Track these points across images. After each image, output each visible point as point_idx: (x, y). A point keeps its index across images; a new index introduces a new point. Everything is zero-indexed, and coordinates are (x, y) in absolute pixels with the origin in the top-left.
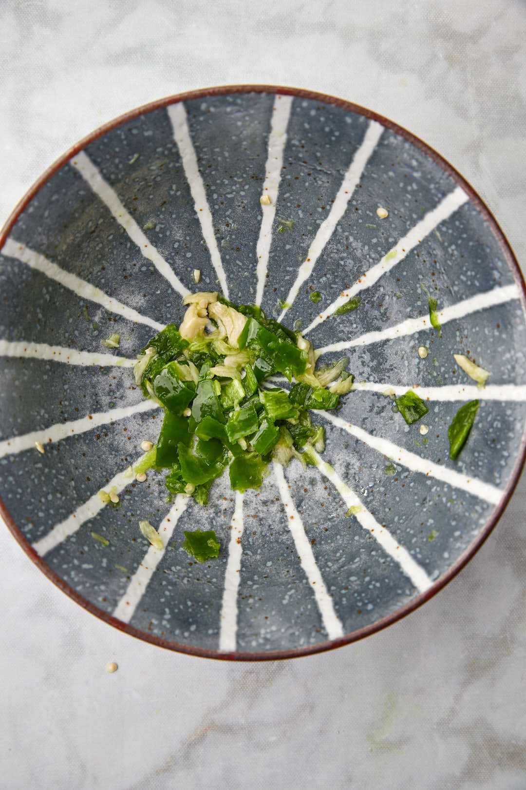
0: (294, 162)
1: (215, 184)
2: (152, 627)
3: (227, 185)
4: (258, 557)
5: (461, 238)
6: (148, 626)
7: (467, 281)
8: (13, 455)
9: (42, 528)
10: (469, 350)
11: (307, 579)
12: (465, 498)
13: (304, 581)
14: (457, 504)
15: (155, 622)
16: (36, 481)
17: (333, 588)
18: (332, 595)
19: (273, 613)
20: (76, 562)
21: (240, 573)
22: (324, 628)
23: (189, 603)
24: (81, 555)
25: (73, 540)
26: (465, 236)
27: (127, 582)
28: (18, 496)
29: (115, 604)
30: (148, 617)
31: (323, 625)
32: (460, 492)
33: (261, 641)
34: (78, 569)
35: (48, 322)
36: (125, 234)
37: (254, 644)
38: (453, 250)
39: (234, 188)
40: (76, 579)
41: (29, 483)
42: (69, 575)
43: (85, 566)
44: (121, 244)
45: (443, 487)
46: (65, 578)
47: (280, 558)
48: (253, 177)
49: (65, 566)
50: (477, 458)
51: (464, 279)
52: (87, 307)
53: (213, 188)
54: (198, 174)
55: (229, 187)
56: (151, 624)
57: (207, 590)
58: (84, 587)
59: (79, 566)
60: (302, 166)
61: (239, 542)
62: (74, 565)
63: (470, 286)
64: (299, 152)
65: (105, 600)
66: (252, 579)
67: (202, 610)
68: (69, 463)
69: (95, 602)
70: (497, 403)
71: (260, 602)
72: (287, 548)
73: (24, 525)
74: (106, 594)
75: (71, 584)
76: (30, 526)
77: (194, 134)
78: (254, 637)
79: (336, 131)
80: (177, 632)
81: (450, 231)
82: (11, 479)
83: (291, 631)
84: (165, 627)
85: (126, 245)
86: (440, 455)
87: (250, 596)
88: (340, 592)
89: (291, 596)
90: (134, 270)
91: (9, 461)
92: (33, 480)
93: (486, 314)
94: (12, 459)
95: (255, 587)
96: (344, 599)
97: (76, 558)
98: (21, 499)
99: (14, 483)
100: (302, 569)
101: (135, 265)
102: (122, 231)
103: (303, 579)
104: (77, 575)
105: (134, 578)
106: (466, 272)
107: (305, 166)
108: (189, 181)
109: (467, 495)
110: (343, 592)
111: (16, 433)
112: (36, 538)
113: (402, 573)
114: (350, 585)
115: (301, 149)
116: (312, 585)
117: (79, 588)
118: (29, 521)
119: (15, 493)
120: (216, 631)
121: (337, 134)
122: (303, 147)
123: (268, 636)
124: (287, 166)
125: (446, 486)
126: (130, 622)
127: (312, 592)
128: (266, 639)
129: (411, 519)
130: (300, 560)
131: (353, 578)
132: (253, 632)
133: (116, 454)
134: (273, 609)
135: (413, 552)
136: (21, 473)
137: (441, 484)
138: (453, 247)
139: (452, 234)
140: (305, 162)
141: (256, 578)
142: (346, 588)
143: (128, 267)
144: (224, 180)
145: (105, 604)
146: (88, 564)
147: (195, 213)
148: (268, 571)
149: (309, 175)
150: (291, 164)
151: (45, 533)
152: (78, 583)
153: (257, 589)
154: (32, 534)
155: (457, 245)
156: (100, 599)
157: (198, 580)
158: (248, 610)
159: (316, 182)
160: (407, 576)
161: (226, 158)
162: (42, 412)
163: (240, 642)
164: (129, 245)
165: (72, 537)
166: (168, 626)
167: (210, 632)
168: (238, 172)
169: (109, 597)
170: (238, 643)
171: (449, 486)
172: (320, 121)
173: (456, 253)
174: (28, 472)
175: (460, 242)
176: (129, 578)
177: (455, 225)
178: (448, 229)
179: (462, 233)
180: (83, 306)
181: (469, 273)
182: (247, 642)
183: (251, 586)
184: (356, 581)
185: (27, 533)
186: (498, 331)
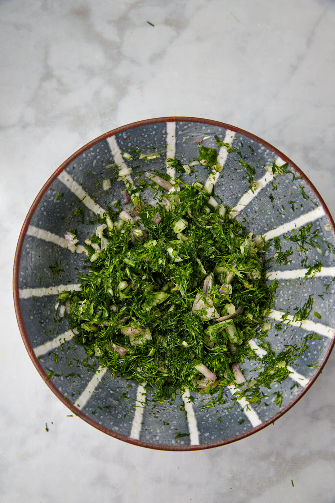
0: (294, 332)
1: (291, 285)
2: (52, 190)
3: (288, 292)
4: (72, 261)
5: (232, 418)
6: (53, 188)
7: (206, 417)
8: (166, 137)
9: (122, 143)
10: (165, 410)
11: (54, 286)
12: (81, 388)
13: (53, 284)
14: (78, 382)
15: (54, 193)
16: (149, 146)
17: (46, 299)
18: (43, 297)
19: (41, 262)
20: (99, 157)
21: (66, 248)
22: (26, 288)
23: (58, 215)
24: (101, 161)
25: (111, 159)
26: (233, 421)
27: (80, 183)
28: (143, 134)
29: (69, 173)
30: (57, 190)
31: (28, 288)
32: (84, 386)
33: (28, 250)
34: (95, 157)
35: (234, 174)
36: (272, 228)
37: (28, 246)
38: (225, 413)
39: (286, 296)
40: (89, 155)
41: (149, 142)
42: (93, 152)
43: (95, 161)
44: (267, 225)
45: (89, 377)
46: (92, 149)
47: (68, 274)
48: (289, 307)
49: (98, 150)
50: (103, 400)
51: (207, 416)
52: (236, 198)
53: (288, 284)
54: (298, 277)
55: (286, 293)
56: (54, 190)
57: (62, 227)
58: (84, 158)
59: (95, 158)
60: (290, 337)
61: (83, 252)
62: (97, 155)
63: (202, 418)
64: (299, 336)
65: (74, 168)
66: (62, 254)
67: (53, 221)
68: (152, 167)
69: (74, 162)
70: (132, 419)
71: (49, 255)
72: (73, 279)
73: (127, 134)
74: (76, 170)
75: (88, 151)
76: (125, 137)
77: (321, 278)
78: (31, 247)
79: (307, 359)
80: (45, 204)
81: (237, 413)
82: (154, 133)
83: (29, 268)
84: (50, 198)
85: (266, 228)
86: (107, 380)
87: (53, 251)
88: (43, 302)
89: (47, 274)
90: (251, 229)
91: (163, 134)
92: (149, 145)
93: (184, 424)
94: (164, 136)
95: (57, 255)
96: (39, 304)
97: (100, 158)
98: (141, 135)
99: (151, 134)
100: (60, 285)
101: (254, 230)
102: (275, 227)
103: (55, 284)
104: (92, 156)
105: (80, 187)
106: (211, 418)
107: (290, 338)
108: (295, 271)
109: (82, 390)
110: (43, 305)
111: (178, 142)
112: (117, 139)
113: (47, 341)
114: (46, 309)
115: (300, 338)
116: (50, 288)
117: (84, 155)
118: (128, 137)
119: (145, 133)
120: (40, 226)
121: (306, 359)
122: (301, 339)
123: (30, 255)
124: (292, 328)
125: (89, 379)
126: (58, 179)
127: (47, 287)
128: (28, 253)
129: (74, 354)
130: (65, 285)
131: (49, 312)
132: (34, 247)
133: (150, 195)
134: (43, 262)
135: (56, 350)
136: (155, 139)
137: (91, 377)
138: (227, 413)
139: (235, 414)
140: (292, 339)
141: (62, 257)
142: (45, 307)
143: (254, 226)
144: (291, 291)
145: (72, 167)
146: (95, 164)
147: (275, 271)
148: (63, 265)
149: (284, 340)
150: (293, 330)
151: (119, 144)
152: (87, 156)
153: (56, 256)
154: (120, 136)
155: (228, 415)
156: (75, 165)
157: (69, 223)
158: (46, 248)
159: (279, 343)
160: (44, 344)
161: (304, 294)
162: (185, 159)
163: (31, 238)
164: (266, 229)
165: (113, 158)
166: (50, 200)
167: (40, 223)
168: (294, 300)
169: (74, 171)
170: (31, 236)
171: (89, 381)
172: (314, 351)
173: (224, 414)
174: (155, 143)
175: (229, 417)
176: (81, 184)
177: (240, 417)
178: (238, 412)
179: (234, 420)
180: (238, 196)
181: (210, 419)
182: (29, 241)
183: (58, 253)
184: (47, 313)
185: (122, 134)
186: (173, 428)
